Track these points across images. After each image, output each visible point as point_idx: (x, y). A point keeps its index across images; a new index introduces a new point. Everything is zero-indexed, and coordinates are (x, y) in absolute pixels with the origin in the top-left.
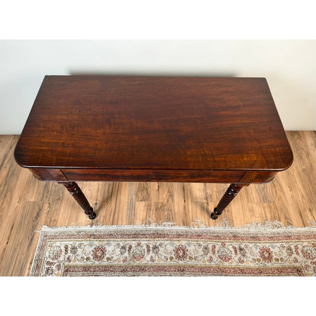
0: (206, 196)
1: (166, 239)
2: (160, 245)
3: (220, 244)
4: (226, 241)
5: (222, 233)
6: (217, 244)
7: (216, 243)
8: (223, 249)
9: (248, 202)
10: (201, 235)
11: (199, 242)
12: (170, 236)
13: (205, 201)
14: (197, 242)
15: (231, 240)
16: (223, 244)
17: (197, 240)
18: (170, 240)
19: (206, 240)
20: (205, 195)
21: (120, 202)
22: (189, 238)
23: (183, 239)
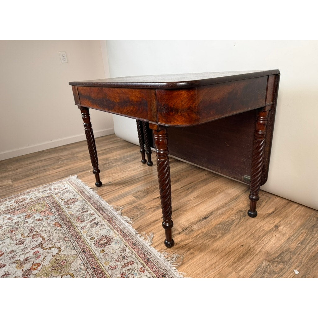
0: (187, 228)
1: (111, 226)
2: (102, 225)
3: (140, 266)
4: (149, 269)
5: (155, 262)
6: (137, 264)
7: (139, 262)
8: (135, 273)
9: (230, 266)
10: (137, 246)
11: (127, 248)
12: (116, 226)
13: (180, 230)
14: (125, 247)
15: (154, 274)
16: (143, 269)
17: (128, 245)
18: (111, 229)
19: (134, 252)
20: (187, 226)
21: (122, 189)
22: (125, 239)
23: (120, 235)
